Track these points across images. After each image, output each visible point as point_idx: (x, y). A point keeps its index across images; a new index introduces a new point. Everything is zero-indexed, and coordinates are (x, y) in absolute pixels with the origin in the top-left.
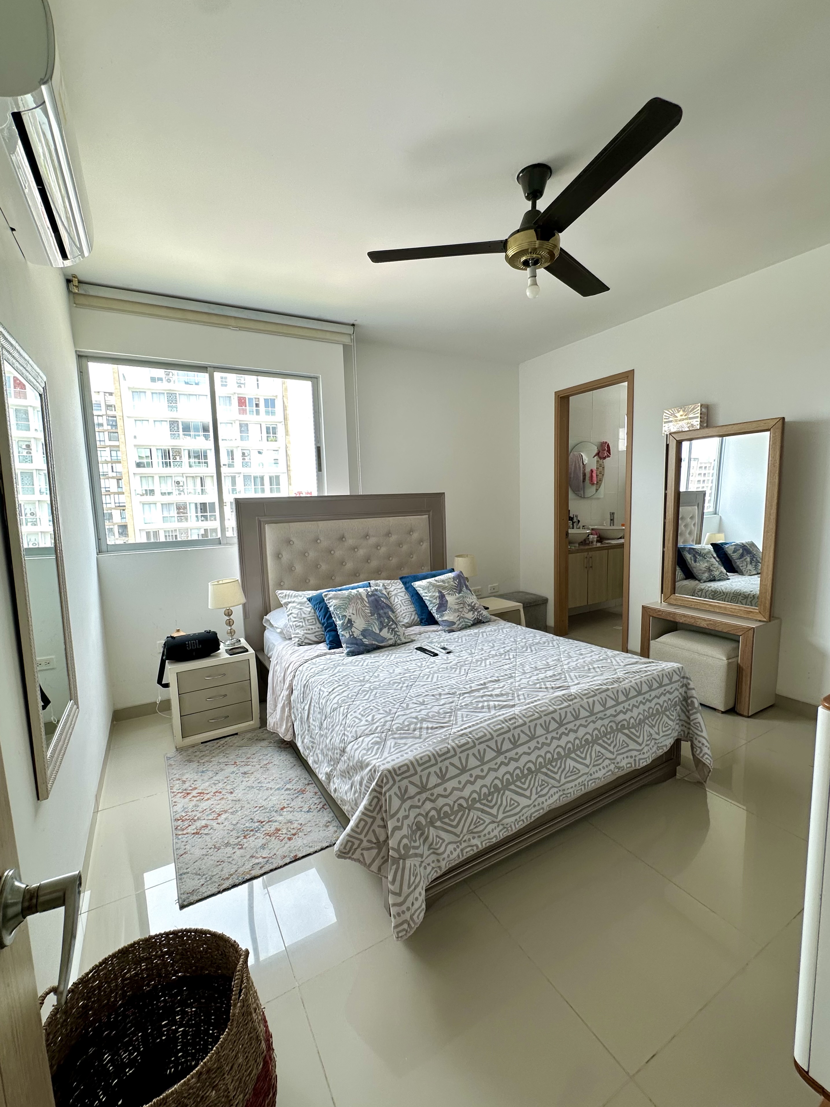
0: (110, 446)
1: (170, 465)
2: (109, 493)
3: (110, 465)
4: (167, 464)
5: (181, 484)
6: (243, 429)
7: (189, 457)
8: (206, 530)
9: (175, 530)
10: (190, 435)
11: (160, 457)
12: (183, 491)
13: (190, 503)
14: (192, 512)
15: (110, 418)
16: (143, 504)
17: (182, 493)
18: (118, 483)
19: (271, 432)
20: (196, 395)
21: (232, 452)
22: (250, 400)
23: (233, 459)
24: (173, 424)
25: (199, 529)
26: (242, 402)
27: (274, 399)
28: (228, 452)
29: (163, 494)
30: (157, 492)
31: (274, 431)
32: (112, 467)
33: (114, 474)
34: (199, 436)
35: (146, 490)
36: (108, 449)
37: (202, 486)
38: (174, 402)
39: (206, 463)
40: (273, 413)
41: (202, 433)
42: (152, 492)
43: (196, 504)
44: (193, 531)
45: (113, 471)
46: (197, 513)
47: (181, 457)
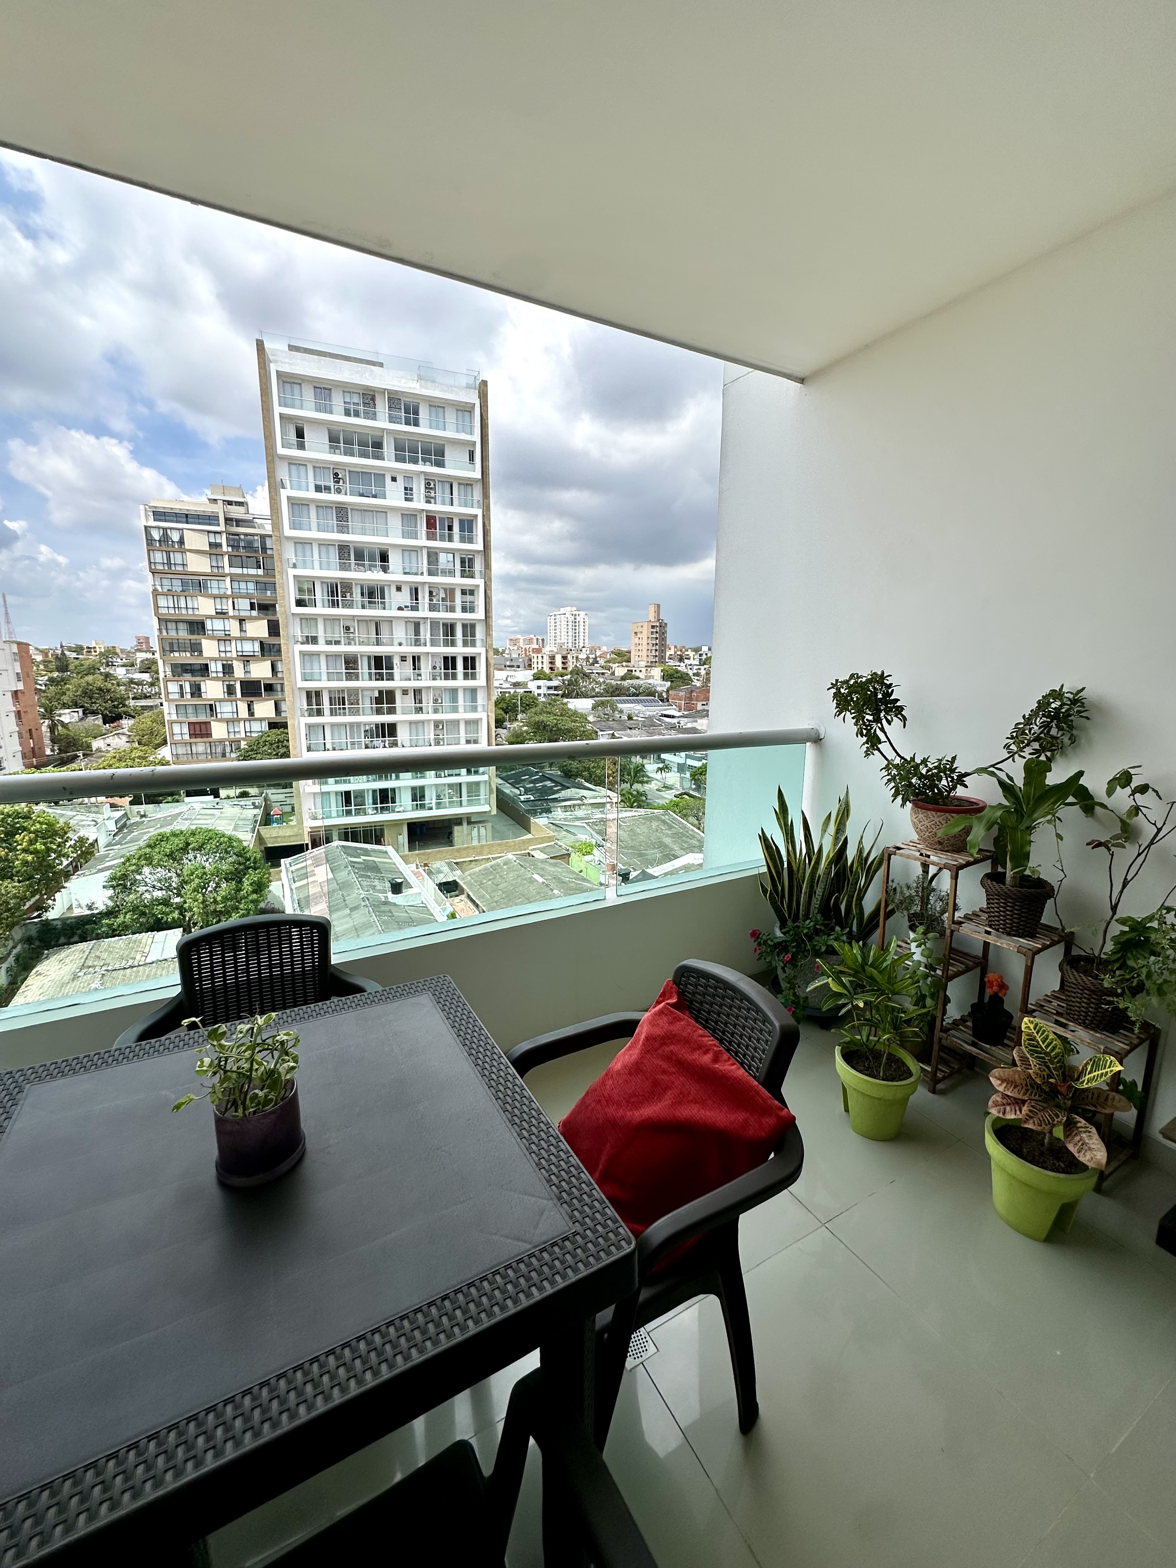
0: (230, 575)
4: (334, 604)
5: (352, 630)
6: (431, 559)
7: (362, 594)
8: (381, 692)
9: (343, 691)
10: (363, 565)
11: (325, 594)
12: (353, 639)
13: (361, 656)
14: (363, 668)
16: (304, 655)
17: (353, 642)
18: (241, 624)
19: (467, 565)
21: (416, 590)
22: (442, 520)
23: (417, 599)
24: (343, 549)
25: (372, 689)
26: (431, 522)
27: (472, 521)
28: (411, 589)
29: (329, 643)
30: (321, 640)
31: (471, 561)
32: (233, 602)
33: (236, 613)
34: (375, 566)
35: (307, 637)
36: (228, 579)
37: (377, 634)
38: (345, 519)
39: (383, 603)
40: (471, 541)
41: (378, 563)
42: (314, 640)
43: (369, 657)
44: (365, 693)
46: (370, 668)
47: (351, 594)
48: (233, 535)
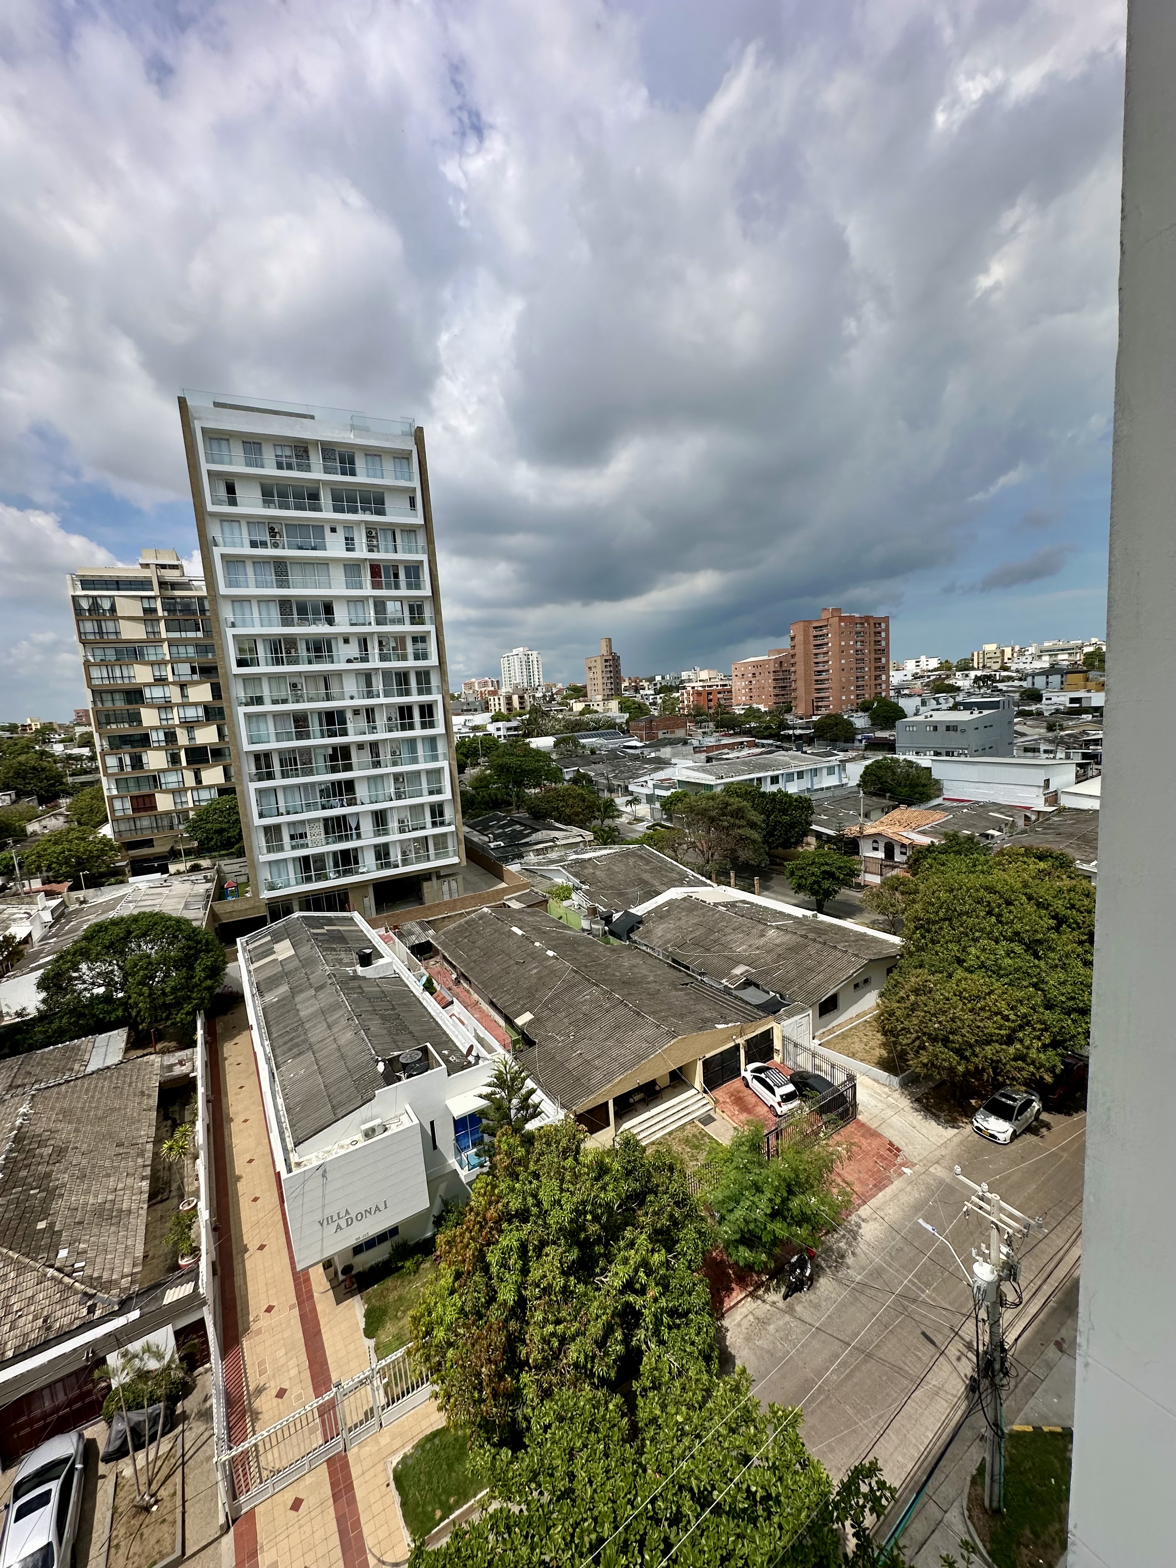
0: (168, 639)
1: (283, 662)
2: (169, 705)
4: (278, 661)
5: (299, 687)
6: (378, 609)
7: (308, 650)
8: (335, 749)
9: (294, 751)
10: (307, 619)
11: (269, 651)
12: (301, 696)
13: (311, 713)
14: (314, 726)
15: (167, 601)
16: (249, 717)
17: (301, 700)
18: (182, 690)
19: (416, 612)
20: (313, 563)
21: (365, 640)
22: (386, 568)
23: (366, 650)
24: (285, 604)
25: (325, 747)
26: (375, 570)
27: (418, 567)
28: (359, 641)
29: (275, 702)
30: (267, 700)
31: (420, 608)
34: (320, 619)
35: (251, 698)
36: (166, 645)
37: (326, 689)
38: (284, 573)
39: (331, 657)
40: (418, 587)
41: (323, 616)
42: (259, 701)
43: (320, 714)
44: (318, 751)
45: (174, 674)
46: (321, 725)
47: (296, 650)
48: (168, 598)
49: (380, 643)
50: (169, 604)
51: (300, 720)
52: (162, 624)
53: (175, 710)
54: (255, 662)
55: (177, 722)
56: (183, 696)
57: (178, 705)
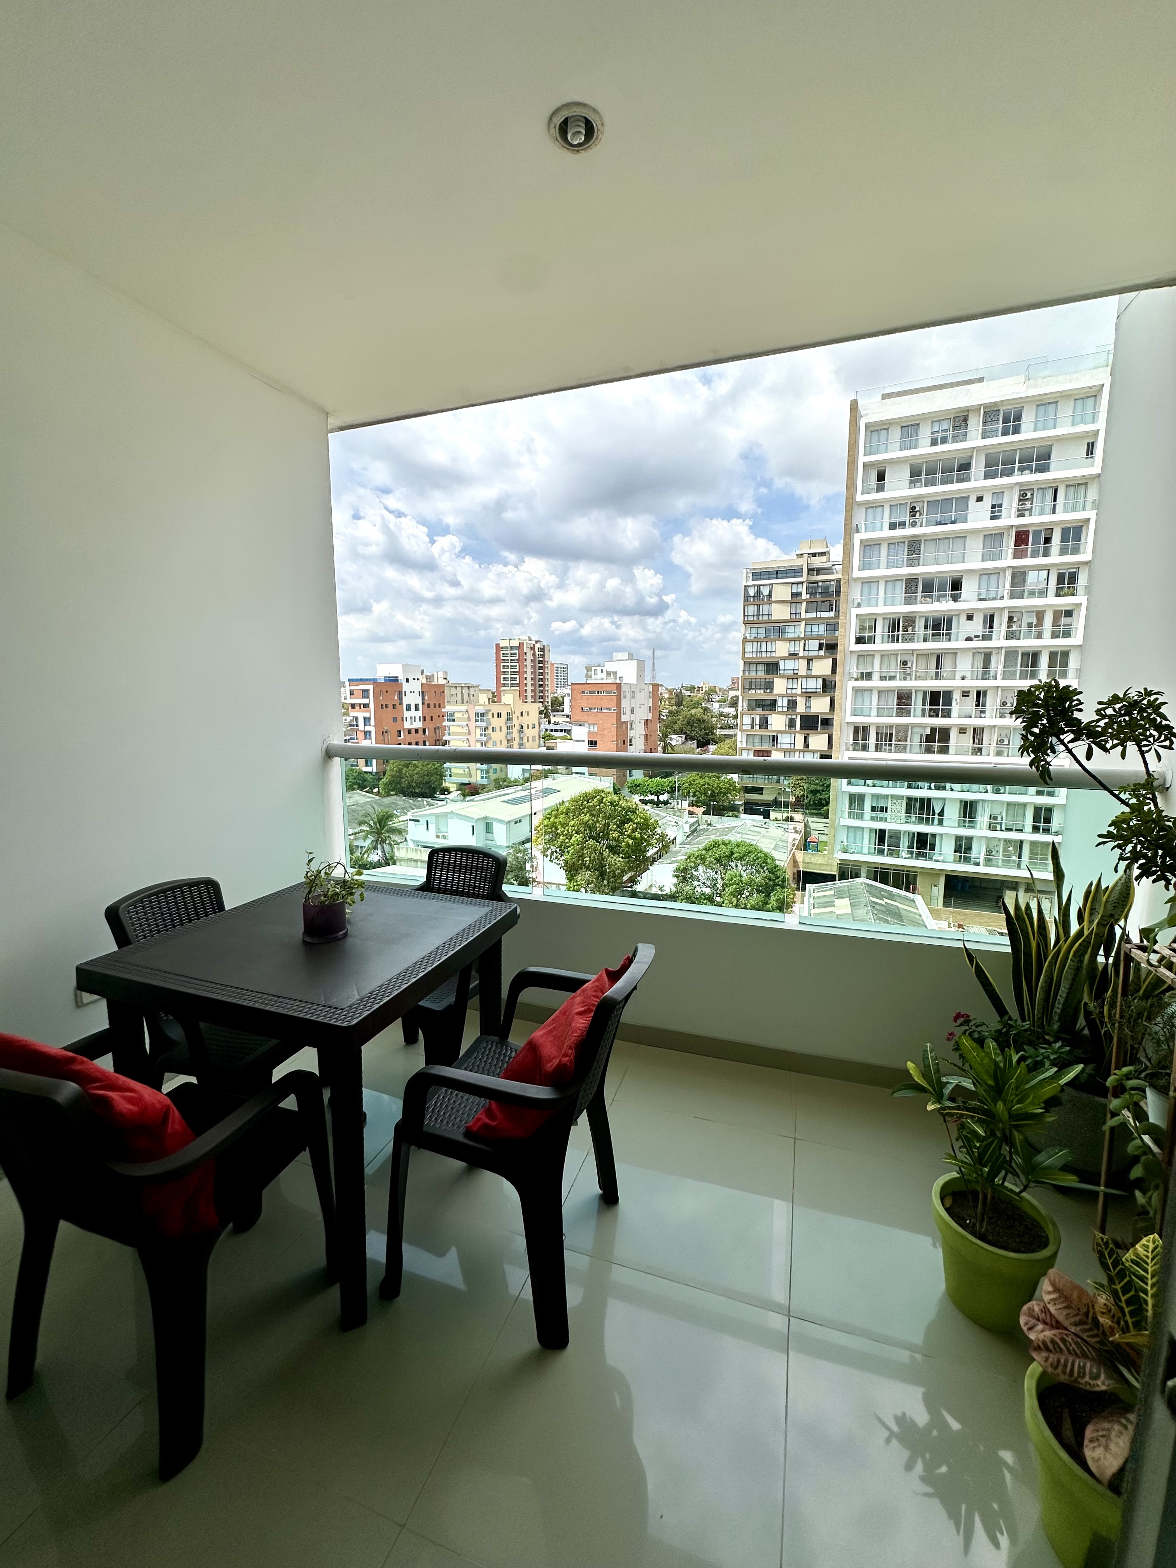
0: (806, 619)
1: (898, 640)
2: (796, 676)
3: (802, 642)
4: (894, 639)
5: (909, 665)
6: (1016, 580)
7: (926, 627)
8: (933, 730)
9: (891, 727)
10: (931, 597)
11: (886, 629)
12: (910, 674)
13: (916, 691)
14: (917, 704)
15: (811, 585)
16: (856, 691)
17: (908, 677)
18: (808, 663)
19: (1066, 581)
20: (949, 538)
21: (992, 617)
22: (1037, 533)
23: (991, 627)
24: (911, 583)
25: (924, 726)
26: (1022, 537)
27: (1081, 527)
28: (985, 617)
29: (883, 678)
30: (876, 676)
31: (1072, 578)
32: (805, 644)
33: (806, 654)
34: (945, 596)
35: (862, 673)
36: (803, 624)
37: (937, 668)
38: (916, 552)
39: (949, 634)
40: (1075, 550)
41: (949, 592)
42: (868, 676)
43: (925, 693)
44: (915, 730)
45: (804, 650)
46: (924, 704)
47: (914, 628)
48: (813, 583)
49: (1011, 619)
50: (812, 588)
51: (904, 699)
52: (804, 604)
53: (800, 680)
54: (872, 640)
55: (799, 692)
56: (808, 669)
57: (803, 677)
